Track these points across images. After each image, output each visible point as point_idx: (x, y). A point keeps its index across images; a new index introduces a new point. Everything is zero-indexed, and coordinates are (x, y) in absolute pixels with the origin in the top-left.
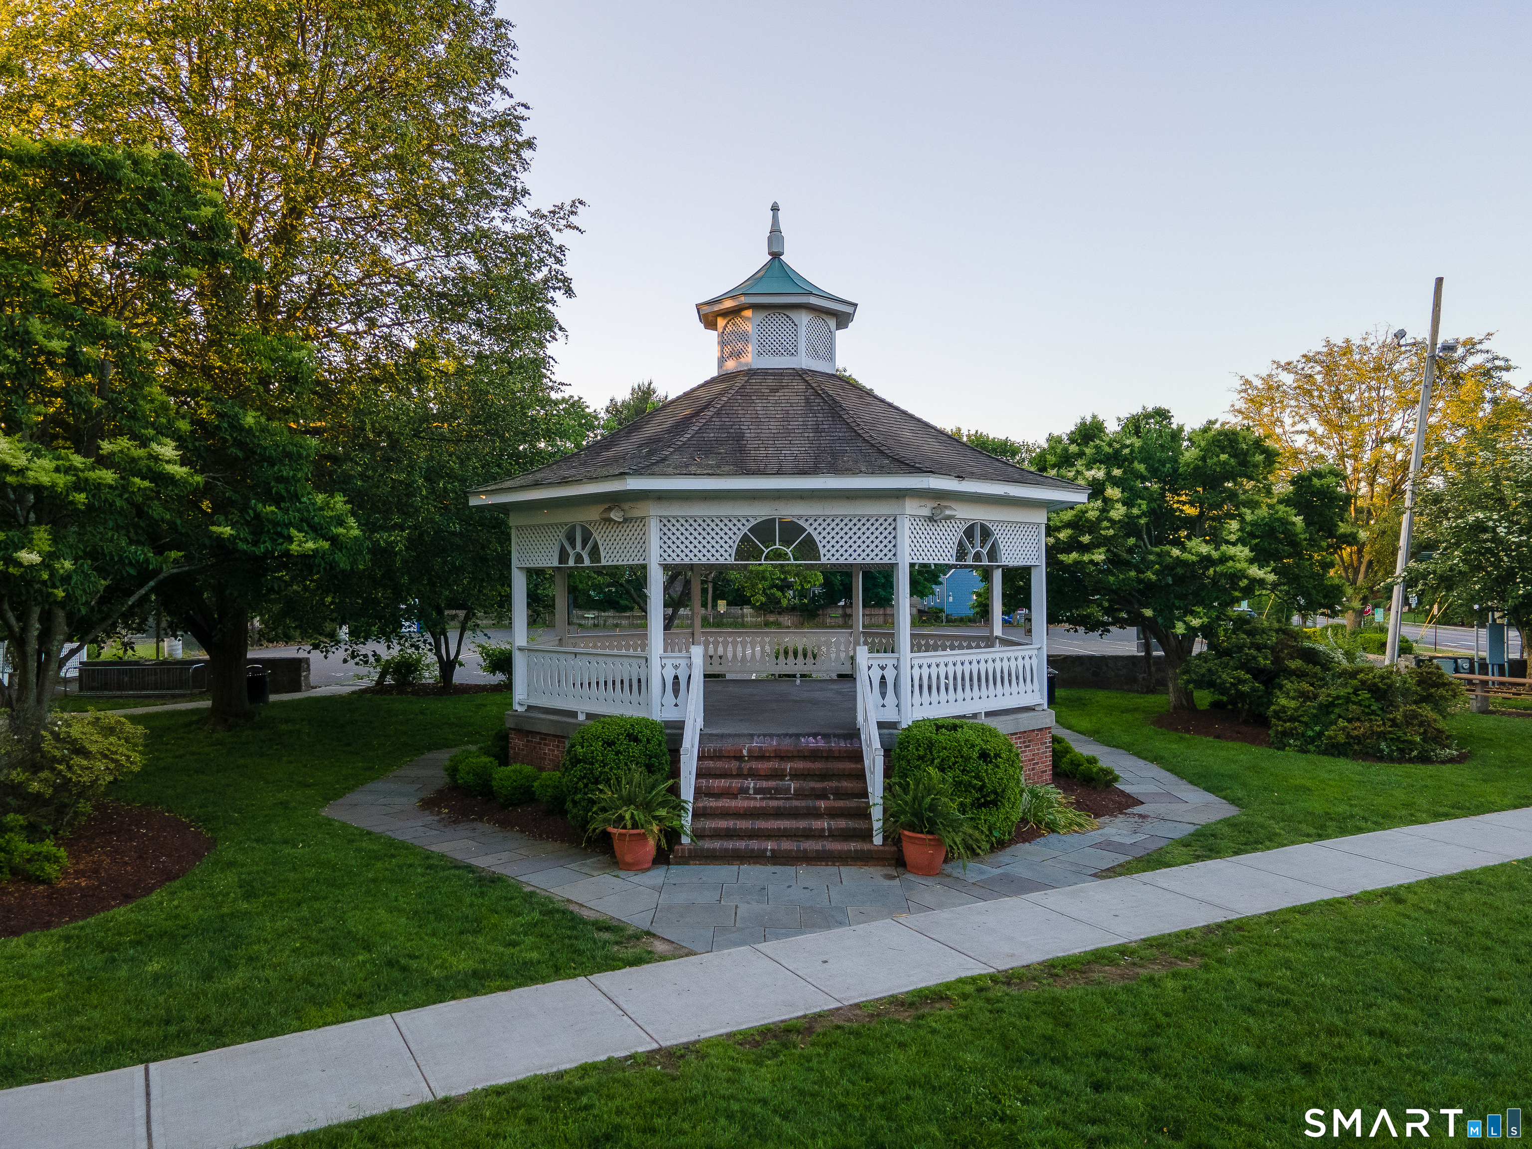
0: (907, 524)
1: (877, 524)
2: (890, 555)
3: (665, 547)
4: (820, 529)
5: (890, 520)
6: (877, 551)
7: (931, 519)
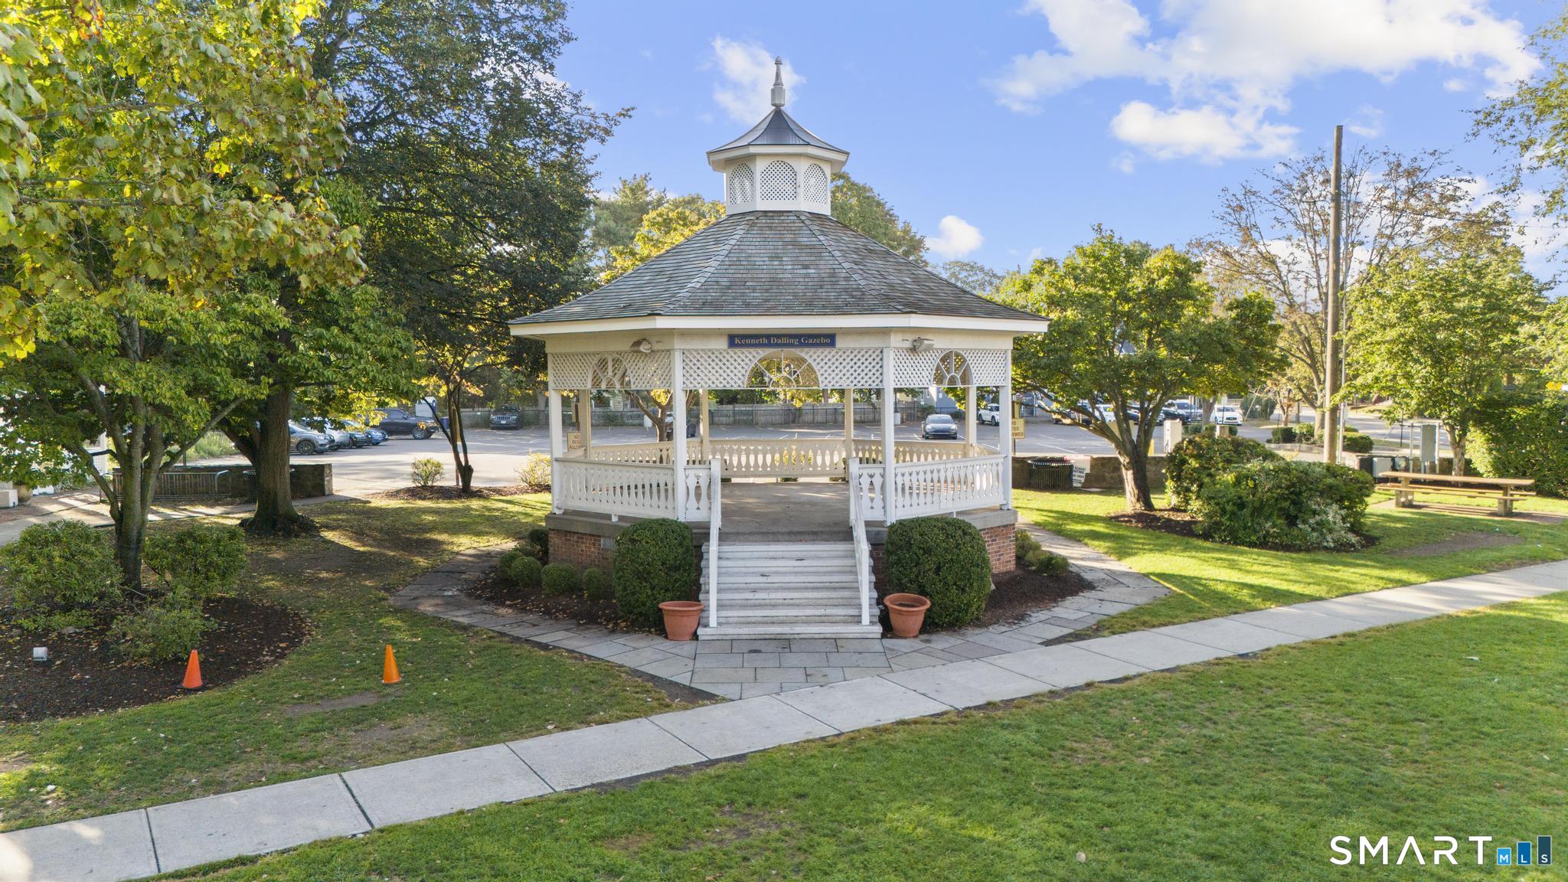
0: (892, 355)
1: (867, 356)
2: (877, 381)
3: (687, 375)
4: (819, 360)
5: (878, 352)
6: (866, 378)
7: (914, 350)
